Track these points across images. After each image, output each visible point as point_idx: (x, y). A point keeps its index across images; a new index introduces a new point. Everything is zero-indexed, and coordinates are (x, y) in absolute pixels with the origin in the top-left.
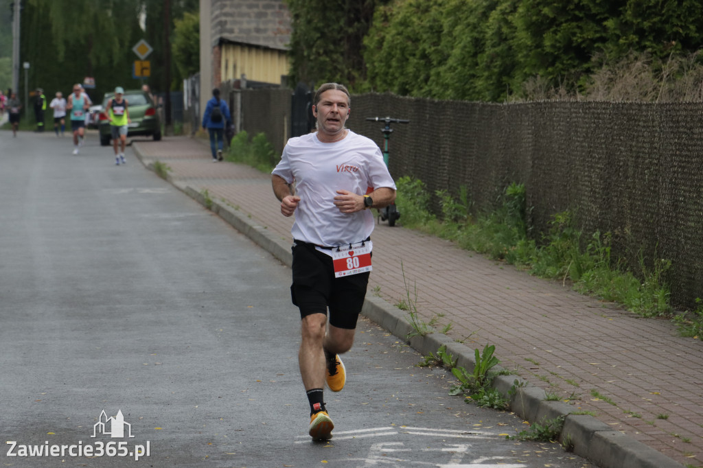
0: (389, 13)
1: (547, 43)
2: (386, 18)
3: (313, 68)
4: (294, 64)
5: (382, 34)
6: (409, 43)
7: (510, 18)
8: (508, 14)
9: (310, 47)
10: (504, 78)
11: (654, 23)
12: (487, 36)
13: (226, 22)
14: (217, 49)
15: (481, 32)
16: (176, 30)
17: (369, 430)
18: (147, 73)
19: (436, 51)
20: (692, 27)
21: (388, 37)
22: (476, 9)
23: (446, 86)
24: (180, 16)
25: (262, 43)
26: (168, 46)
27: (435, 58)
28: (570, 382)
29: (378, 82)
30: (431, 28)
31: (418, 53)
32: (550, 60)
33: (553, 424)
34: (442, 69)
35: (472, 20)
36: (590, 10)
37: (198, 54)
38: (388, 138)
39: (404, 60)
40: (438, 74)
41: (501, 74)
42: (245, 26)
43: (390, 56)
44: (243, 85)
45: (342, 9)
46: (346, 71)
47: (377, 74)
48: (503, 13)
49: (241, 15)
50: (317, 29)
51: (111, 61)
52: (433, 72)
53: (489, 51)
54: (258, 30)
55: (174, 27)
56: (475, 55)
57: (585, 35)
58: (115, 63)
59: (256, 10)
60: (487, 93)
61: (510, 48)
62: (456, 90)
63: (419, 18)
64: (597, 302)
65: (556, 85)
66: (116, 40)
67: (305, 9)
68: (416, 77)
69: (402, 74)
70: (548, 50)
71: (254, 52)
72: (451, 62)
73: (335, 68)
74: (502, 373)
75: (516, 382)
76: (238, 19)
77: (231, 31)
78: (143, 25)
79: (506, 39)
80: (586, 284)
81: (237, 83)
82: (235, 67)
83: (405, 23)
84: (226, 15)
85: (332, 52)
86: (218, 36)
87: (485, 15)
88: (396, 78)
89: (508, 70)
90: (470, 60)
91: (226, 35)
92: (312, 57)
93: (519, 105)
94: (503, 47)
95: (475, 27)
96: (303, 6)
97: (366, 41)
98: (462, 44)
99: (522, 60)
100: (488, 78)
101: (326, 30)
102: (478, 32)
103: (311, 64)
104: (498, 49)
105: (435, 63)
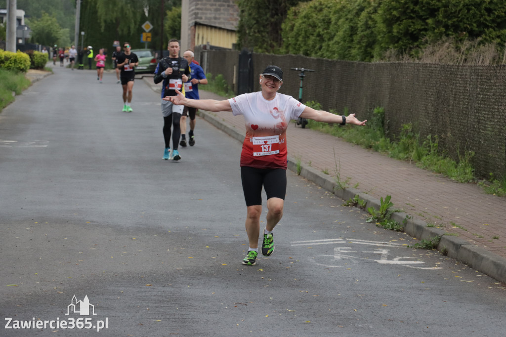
0: (297, 11)
1: (395, 30)
2: (295, 14)
3: (251, 40)
4: (239, 37)
5: (293, 22)
6: (310, 28)
7: (373, 16)
8: (372, 14)
9: (250, 28)
10: (369, 49)
11: (454, 22)
12: (359, 25)
13: (198, 13)
14: (193, 28)
15: (355, 23)
16: (167, 17)
17: (329, 240)
18: (149, 40)
19: (327, 33)
20: (475, 25)
21: (297, 24)
22: (352, 11)
23: (334, 53)
24: (170, 10)
25: (217, 25)
26: (162, 25)
27: (326, 37)
28: (436, 217)
29: (290, 48)
30: (324, 20)
31: (315, 34)
32: (396, 40)
33: (434, 240)
34: (331, 43)
35: (350, 16)
36: (419, 13)
37: (180, 30)
38: (302, 80)
39: (307, 37)
40: (328, 45)
41: (367, 46)
42: (208, 16)
43: (298, 34)
44: (208, 48)
45: (269, 8)
46: (269, 42)
47: (290, 44)
48: (369, 13)
49: (206, 9)
50: (254, 19)
51: (129, 32)
52: (324, 44)
53: (360, 33)
54: (215, 18)
55: (166, 14)
56: (351, 36)
57: (416, 27)
58: (131, 34)
59: (214, 7)
60: (358, 57)
61: (372, 32)
62: (340, 54)
63: (316, 14)
64: (431, 173)
65: (402, 54)
66: (133, 21)
67: (248, 8)
68: (314, 47)
69: (305, 45)
70: (395, 34)
71: (213, 30)
72: (336, 39)
73: (264, 40)
74: (396, 211)
75: (407, 216)
76: (204, 12)
77: (201, 18)
78: (147, 14)
79: (370, 28)
80: (424, 164)
81: (205, 47)
82: (203, 38)
83: (307, 17)
84: (198, 9)
85: (262, 31)
86: (194, 21)
87: (358, 14)
88: (302, 47)
89: (371, 45)
90: (348, 38)
91: (198, 20)
92: (251, 34)
93: (382, 64)
94: (368, 31)
95: (351, 20)
96: (247, 6)
97: (283, 26)
98: (344, 29)
99: (380, 39)
100: (360, 48)
101: (259, 19)
102: (353, 23)
103: (250, 38)
104: (365, 33)
105: (326, 39)
